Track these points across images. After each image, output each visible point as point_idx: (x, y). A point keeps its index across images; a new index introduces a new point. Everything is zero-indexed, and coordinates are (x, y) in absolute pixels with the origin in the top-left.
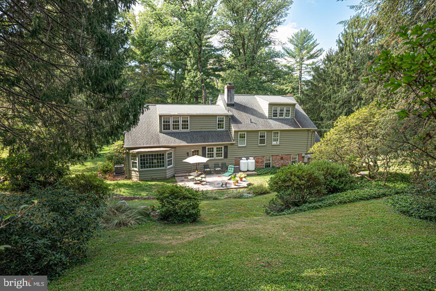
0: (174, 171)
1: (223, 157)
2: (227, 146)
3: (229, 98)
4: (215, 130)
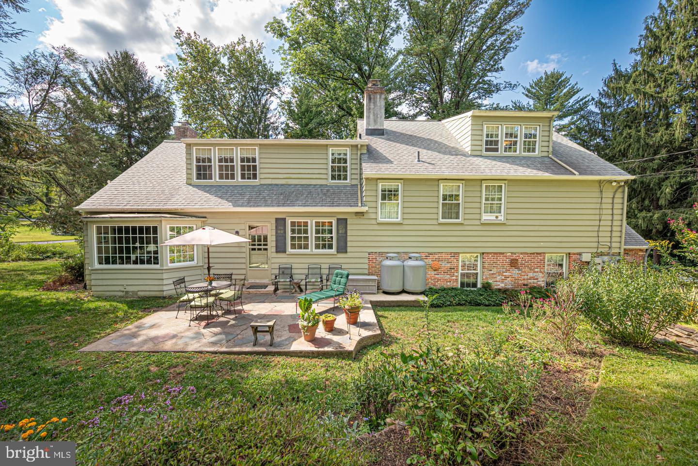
1: (333, 251)
2: (346, 220)
3: (371, 116)
4: (323, 182)
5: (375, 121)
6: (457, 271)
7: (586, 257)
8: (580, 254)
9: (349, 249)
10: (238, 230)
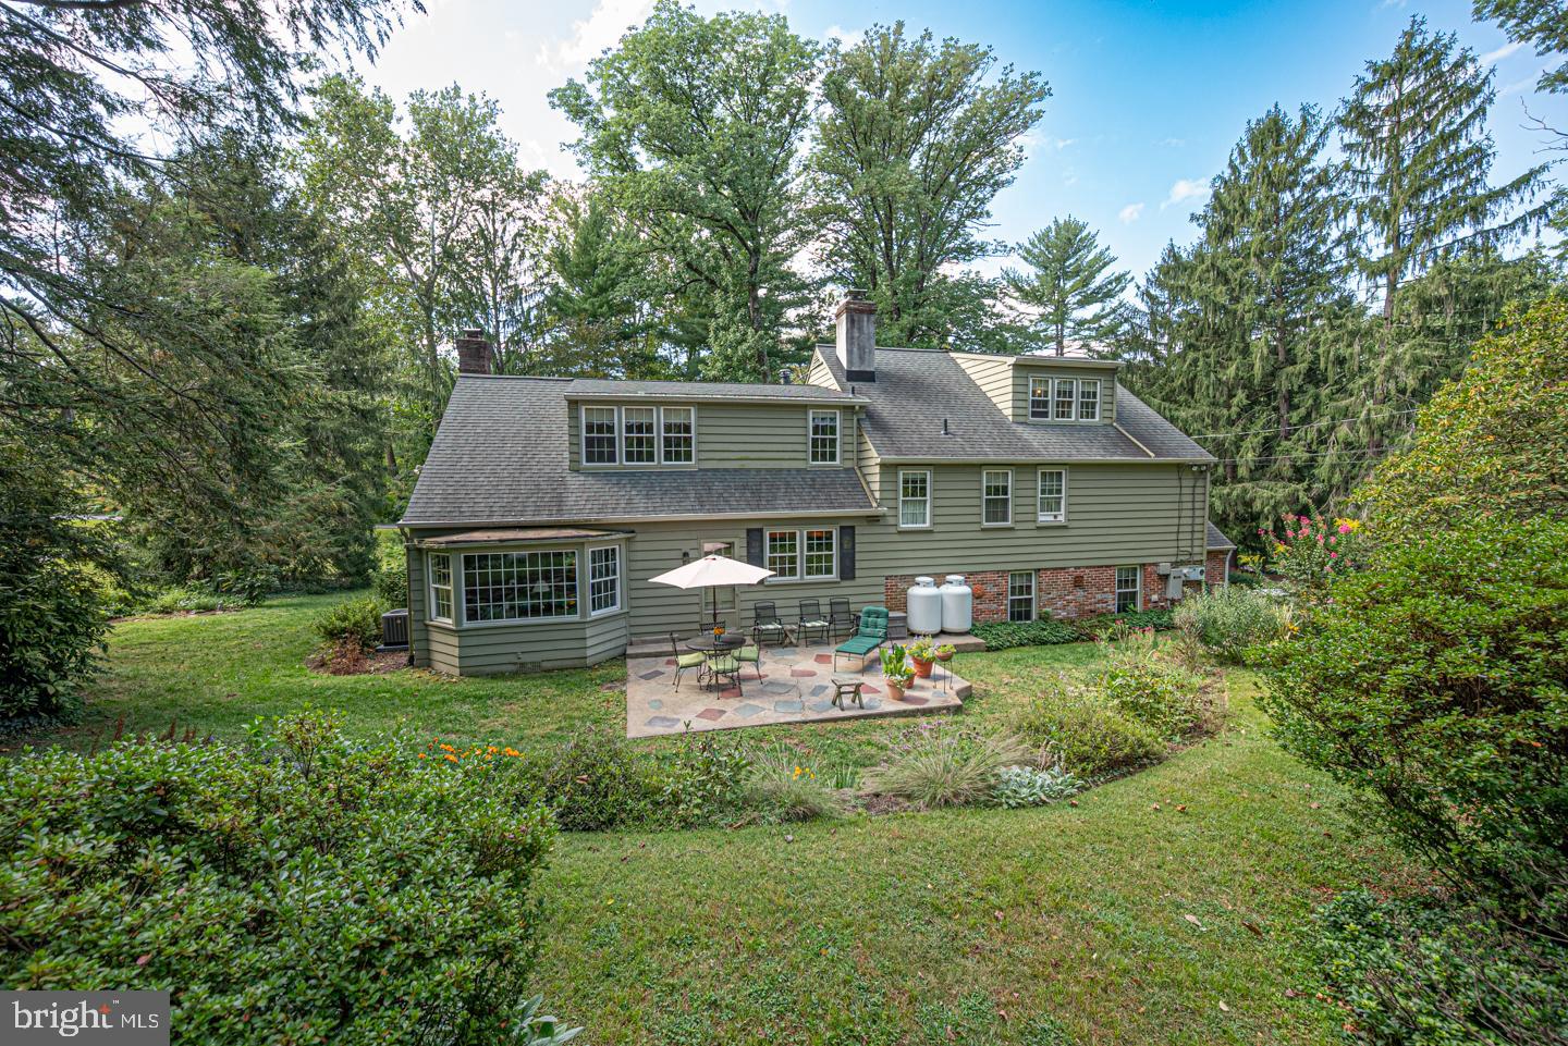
0: (624, 632)
1: (834, 576)
2: (853, 528)
3: (855, 350)
4: (800, 465)
5: (862, 359)
6: (1007, 596)
7: (1164, 568)
8: (1156, 564)
9: (858, 573)
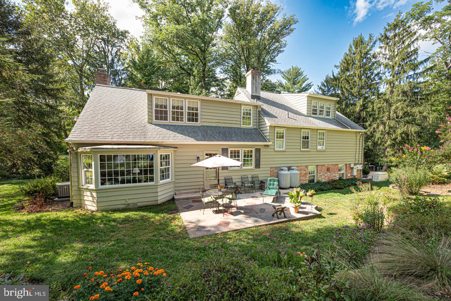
0: (173, 189)
1: (253, 167)
2: (260, 149)
3: (254, 88)
4: (238, 126)
5: (256, 91)
6: (307, 175)
8: (350, 164)
9: (261, 166)
10: (199, 156)
